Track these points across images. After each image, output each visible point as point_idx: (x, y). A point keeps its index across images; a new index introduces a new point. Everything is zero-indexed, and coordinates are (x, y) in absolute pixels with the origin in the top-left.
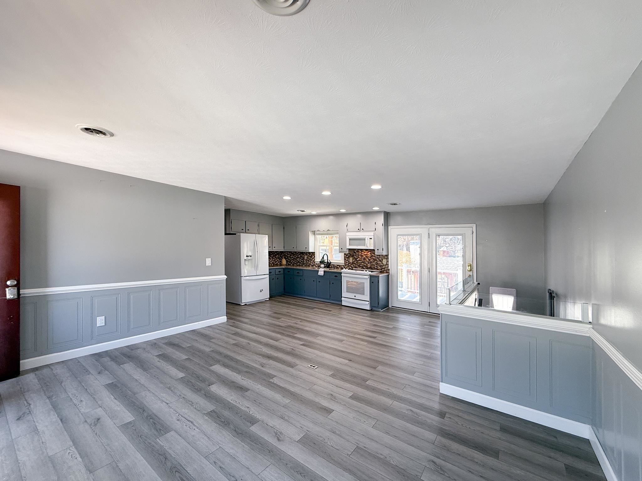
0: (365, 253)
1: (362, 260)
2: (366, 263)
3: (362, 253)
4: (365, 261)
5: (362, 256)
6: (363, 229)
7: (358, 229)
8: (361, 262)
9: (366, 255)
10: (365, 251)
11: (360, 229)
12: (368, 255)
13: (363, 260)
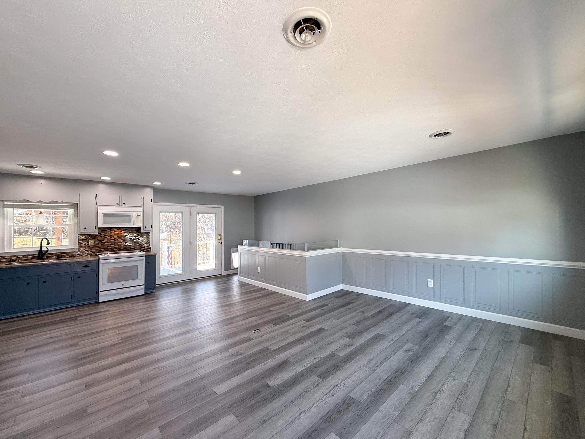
0: (116, 233)
1: (111, 241)
2: (118, 244)
3: (112, 233)
4: (115, 242)
5: (111, 236)
6: (124, 204)
7: (117, 203)
8: (110, 243)
9: (118, 235)
10: (116, 230)
11: (119, 204)
12: (122, 234)
13: (113, 241)
